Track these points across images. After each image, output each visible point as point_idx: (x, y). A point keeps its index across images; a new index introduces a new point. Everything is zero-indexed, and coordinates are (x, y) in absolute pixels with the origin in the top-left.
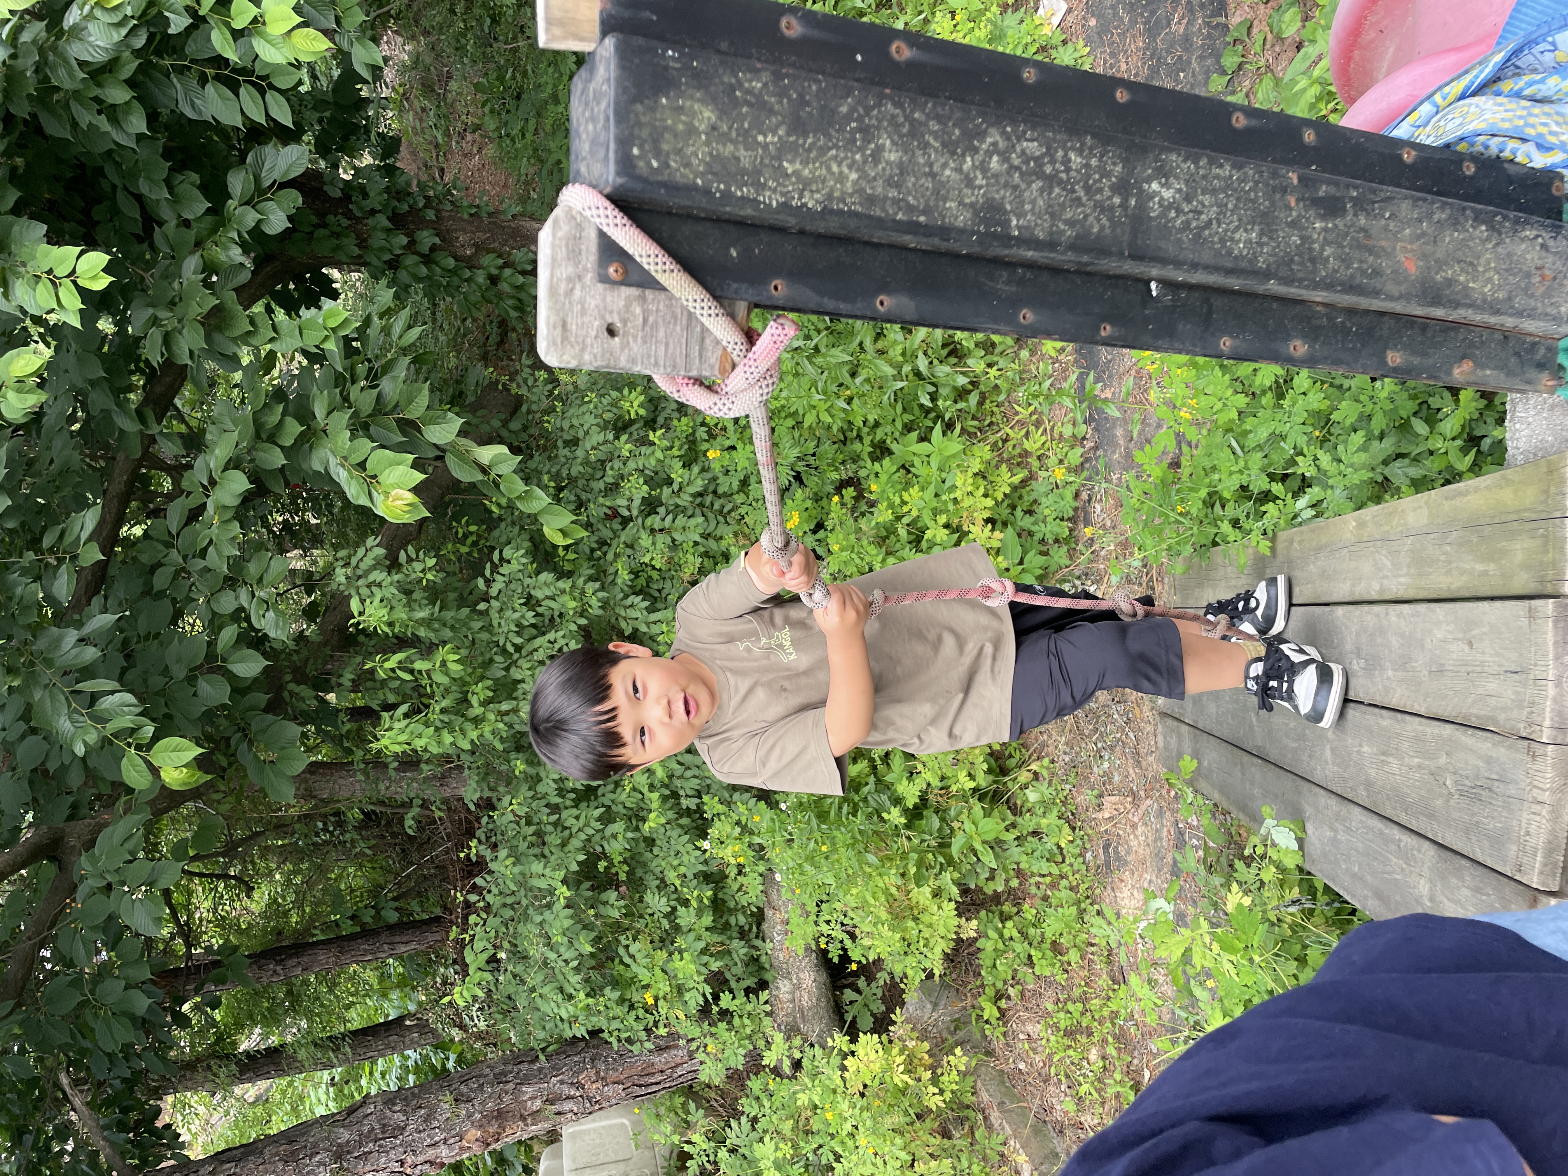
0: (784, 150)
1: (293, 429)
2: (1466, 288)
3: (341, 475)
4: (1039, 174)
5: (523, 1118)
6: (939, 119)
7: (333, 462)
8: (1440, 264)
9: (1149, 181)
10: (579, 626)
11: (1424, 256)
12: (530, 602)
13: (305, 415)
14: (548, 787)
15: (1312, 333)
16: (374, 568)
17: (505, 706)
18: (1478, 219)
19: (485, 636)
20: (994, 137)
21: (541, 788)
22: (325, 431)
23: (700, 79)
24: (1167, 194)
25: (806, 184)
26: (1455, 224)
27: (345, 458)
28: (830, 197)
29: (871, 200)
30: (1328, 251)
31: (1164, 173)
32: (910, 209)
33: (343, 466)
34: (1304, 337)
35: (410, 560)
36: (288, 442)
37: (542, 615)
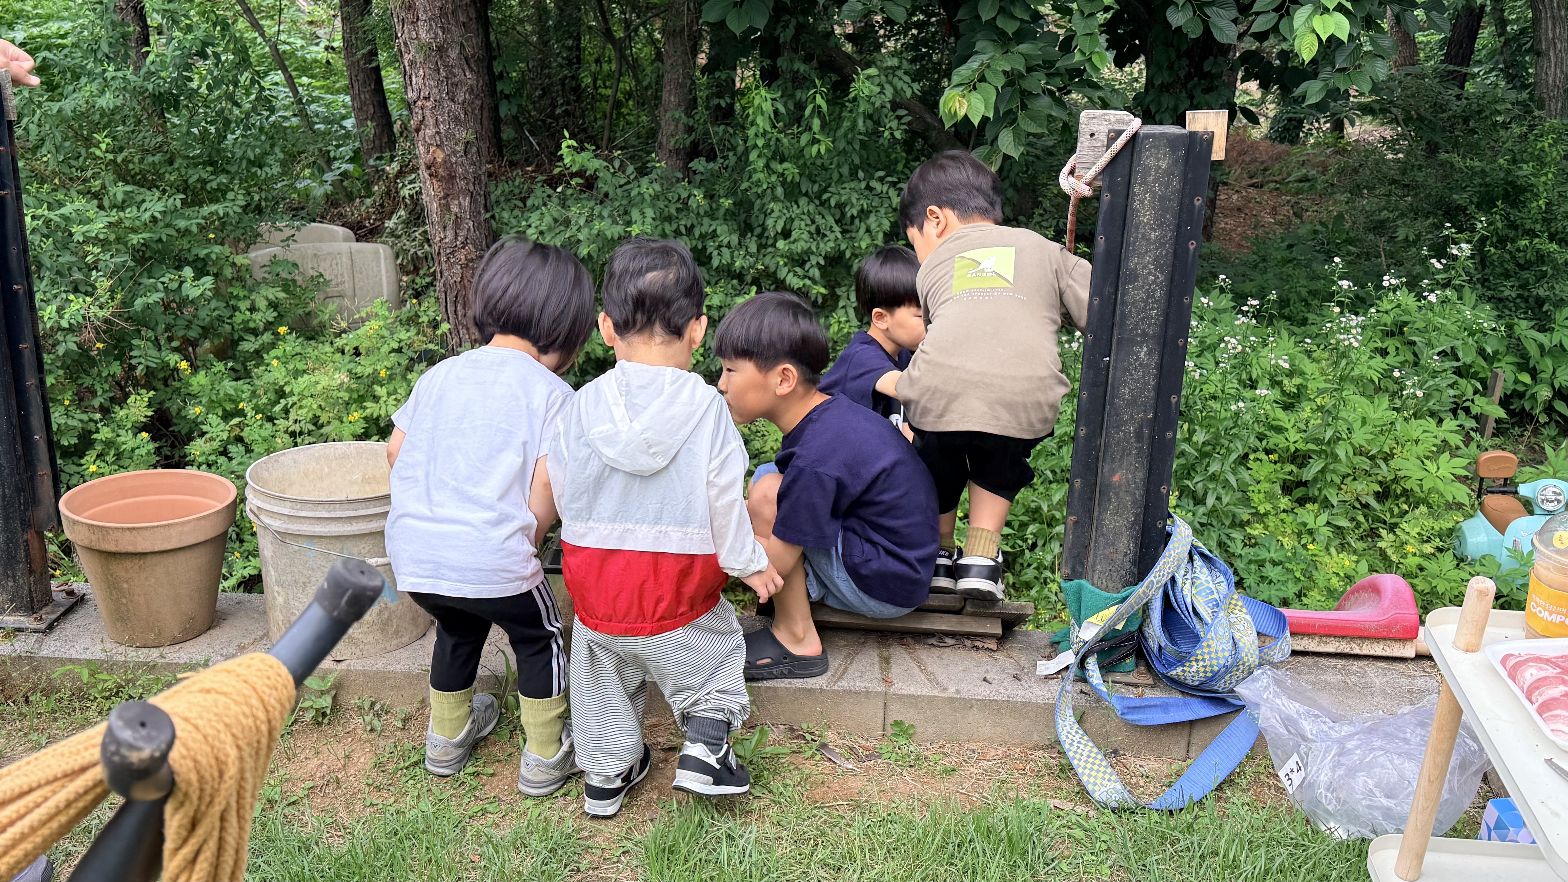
0: (1154, 193)
1: (1010, 28)
2: (1107, 509)
3: (974, 64)
4: (1148, 297)
5: (446, 196)
6: (1167, 254)
7: (984, 57)
8: (1117, 494)
9: (1147, 346)
10: (844, 251)
11: (1120, 486)
12: (864, 214)
13: (1021, 36)
14: (707, 226)
15: (1089, 438)
16: (895, 89)
17: (779, 191)
18: (1136, 515)
19: (836, 176)
20: (1161, 277)
21: (706, 221)
22: (1006, 52)
23: (1175, 163)
24: (1142, 355)
25: (1142, 202)
26: (1134, 502)
27: (988, 66)
28: (1138, 211)
29: (1137, 228)
30: (1121, 434)
31: (1149, 353)
32: (1135, 243)
33: (982, 65)
34: (1086, 434)
35: (899, 118)
36: (1000, 23)
37: (852, 223)
